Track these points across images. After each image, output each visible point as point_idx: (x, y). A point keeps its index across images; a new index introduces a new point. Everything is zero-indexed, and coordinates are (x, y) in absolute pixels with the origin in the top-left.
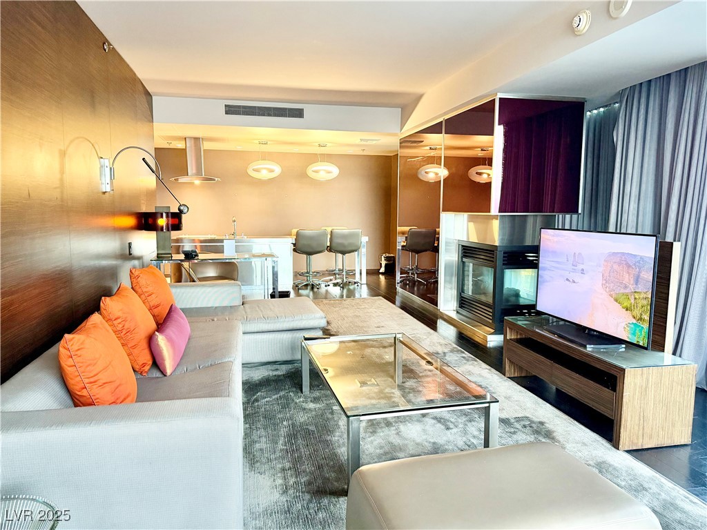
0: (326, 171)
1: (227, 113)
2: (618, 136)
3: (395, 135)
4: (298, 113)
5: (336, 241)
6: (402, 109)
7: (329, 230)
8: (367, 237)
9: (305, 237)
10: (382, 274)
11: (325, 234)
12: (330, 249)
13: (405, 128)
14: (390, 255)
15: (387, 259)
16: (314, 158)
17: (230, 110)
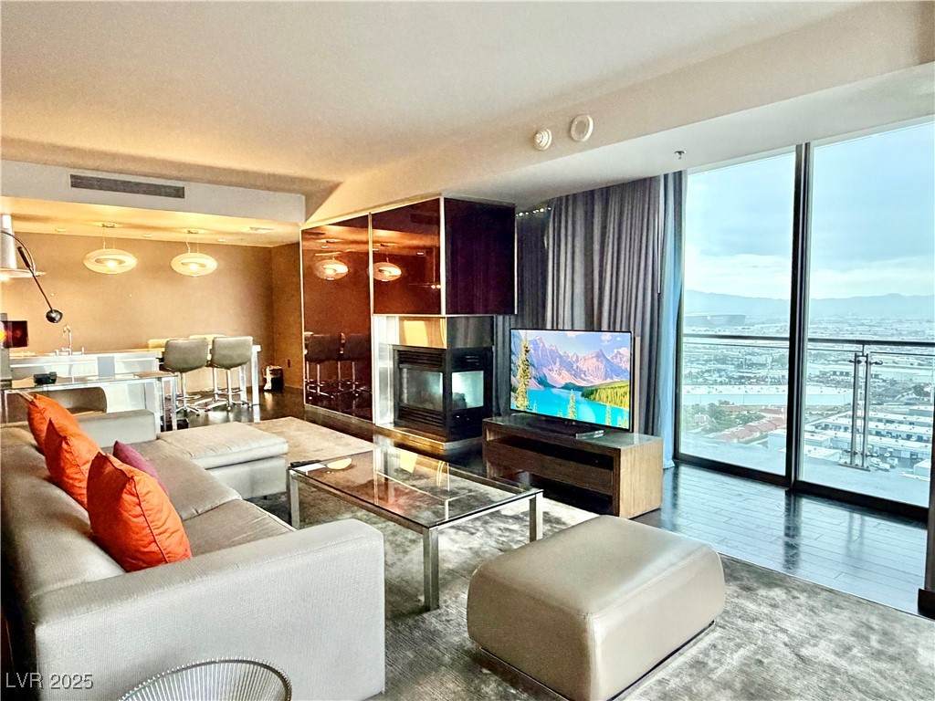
0: (198, 265)
1: (72, 186)
2: (549, 242)
3: (297, 225)
4: (179, 193)
5: (219, 352)
6: (307, 196)
7: (210, 338)
8: (259, 346)
9: (176, 348)
10: (268, 391)
11: (204, 343)
12: (211, 364)
13: (314, 218)
14: (275, 367)
15: (273, 372)
16: (180, 247)
17: (78, 182)
